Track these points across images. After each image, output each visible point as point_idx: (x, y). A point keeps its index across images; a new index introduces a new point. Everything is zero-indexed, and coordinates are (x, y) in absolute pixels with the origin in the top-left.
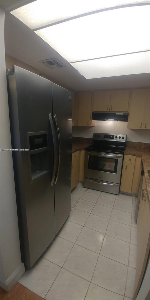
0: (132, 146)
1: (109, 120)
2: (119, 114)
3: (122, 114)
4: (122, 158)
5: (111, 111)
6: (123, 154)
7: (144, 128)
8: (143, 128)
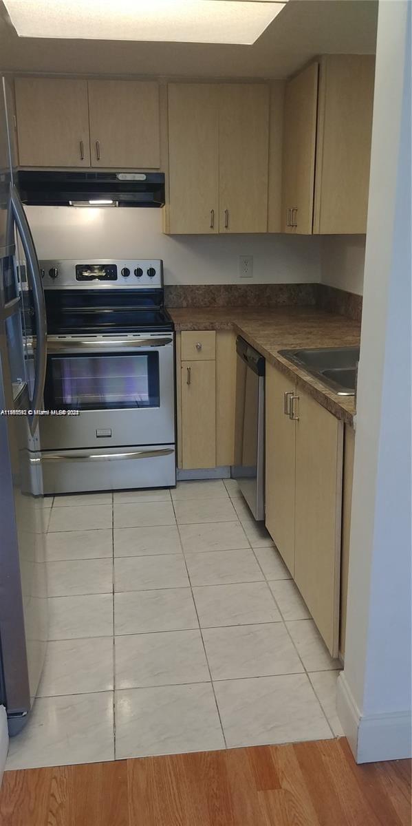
0: (185, 304)
1: (91, 202)
2: (129, 177)
3: (142, 177)
4: (170, 346)
5: (95, 163)
6: (173, 330)
7: (223, 230)
8: (220, 229)
